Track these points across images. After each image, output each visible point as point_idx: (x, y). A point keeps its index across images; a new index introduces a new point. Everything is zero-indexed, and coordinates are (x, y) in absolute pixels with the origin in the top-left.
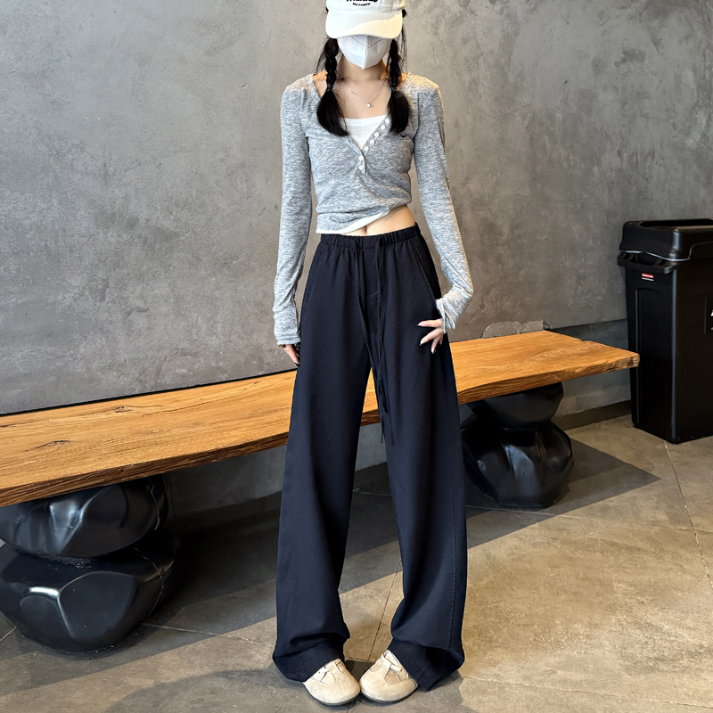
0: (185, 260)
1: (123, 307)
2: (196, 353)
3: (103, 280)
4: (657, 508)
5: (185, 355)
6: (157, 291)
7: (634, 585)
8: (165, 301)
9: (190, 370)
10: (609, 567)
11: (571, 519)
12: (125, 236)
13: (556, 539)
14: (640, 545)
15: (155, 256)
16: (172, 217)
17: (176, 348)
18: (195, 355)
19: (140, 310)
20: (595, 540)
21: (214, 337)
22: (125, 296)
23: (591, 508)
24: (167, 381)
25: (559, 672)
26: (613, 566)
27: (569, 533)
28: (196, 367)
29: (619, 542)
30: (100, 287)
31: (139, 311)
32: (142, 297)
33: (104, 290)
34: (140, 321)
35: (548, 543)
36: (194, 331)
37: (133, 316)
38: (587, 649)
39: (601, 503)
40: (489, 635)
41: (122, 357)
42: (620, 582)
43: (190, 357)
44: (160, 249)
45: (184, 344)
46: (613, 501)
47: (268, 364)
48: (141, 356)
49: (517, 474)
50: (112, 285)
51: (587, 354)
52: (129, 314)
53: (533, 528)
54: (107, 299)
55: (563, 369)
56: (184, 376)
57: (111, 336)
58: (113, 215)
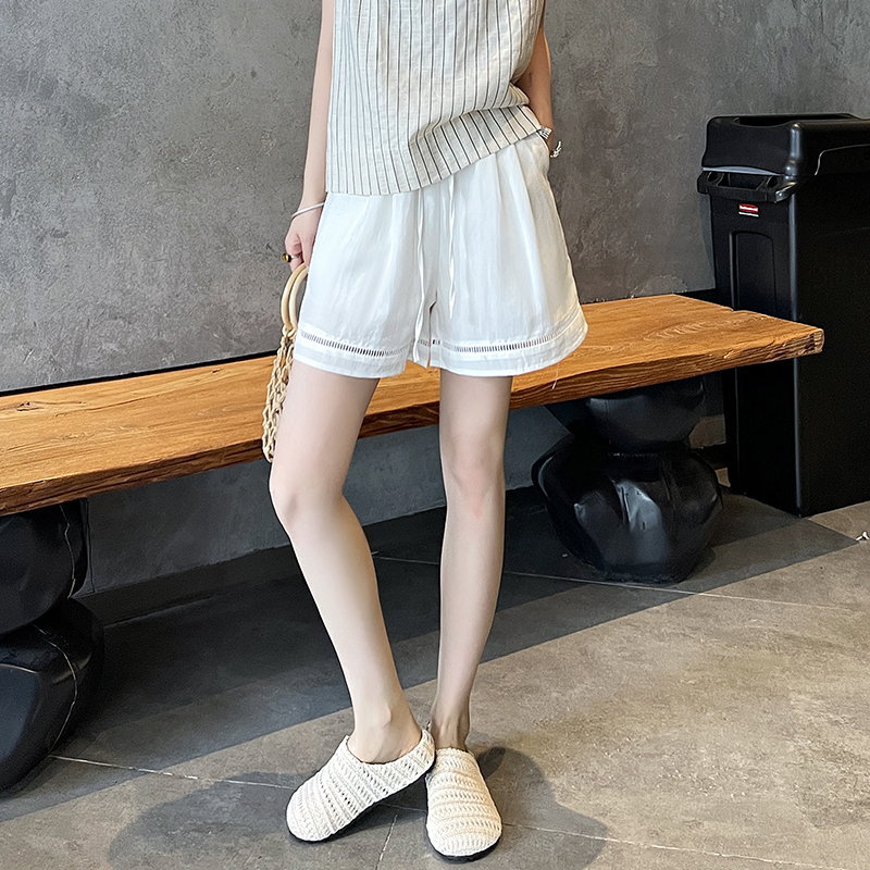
0: (117, 152)
1: (34, 227)
2: (131, 314)
3: (9, 181)
4: (857, 585)
5: (116, 318)
6: (78, 204)
7: (823, 698)
8: (89, 220)
9: (122, 346)
10: (783, 672)
11: (720, 599)
12: (38, 111)
13: (697, 629)
14: (832, 638)
15: (77, 143)
16: (101, 81)
17: (103, 305)
18: (128, 319)
19: (57, 235)
20: (760, 631)
21: (155, 287)
22: (36, 209)
23: (753, 584)
24: (91, 364)
25: (705, 823)
26: (789, 669)
27: (717, 620)
28: (130, 340)
29: (797, 634)
30: (4, 193)
31: (55, 236)
32: (58, 212)
33: (9, 198)
34: (55, 253)
35: (684, 635)
36: (128, 274)
37: (48, 243)
38: (748, 790)
39: (767, 576)
40: (590, 769)
41: (32, 318)
42: (800, 693)
43: (122, 323)
44: (84, 133)
45: (114, 299)
46: (786, 574)
47: (238, 340)
48: (56, 316)
49: (633, 525)
50: (20, 189)
51: (743, 329)
52: (42, 240)
53: (658, 612)
54: (13, 214)
55: (703, 352)
56: (113, 356)
57: (17, 279)
58: (24, 72)
